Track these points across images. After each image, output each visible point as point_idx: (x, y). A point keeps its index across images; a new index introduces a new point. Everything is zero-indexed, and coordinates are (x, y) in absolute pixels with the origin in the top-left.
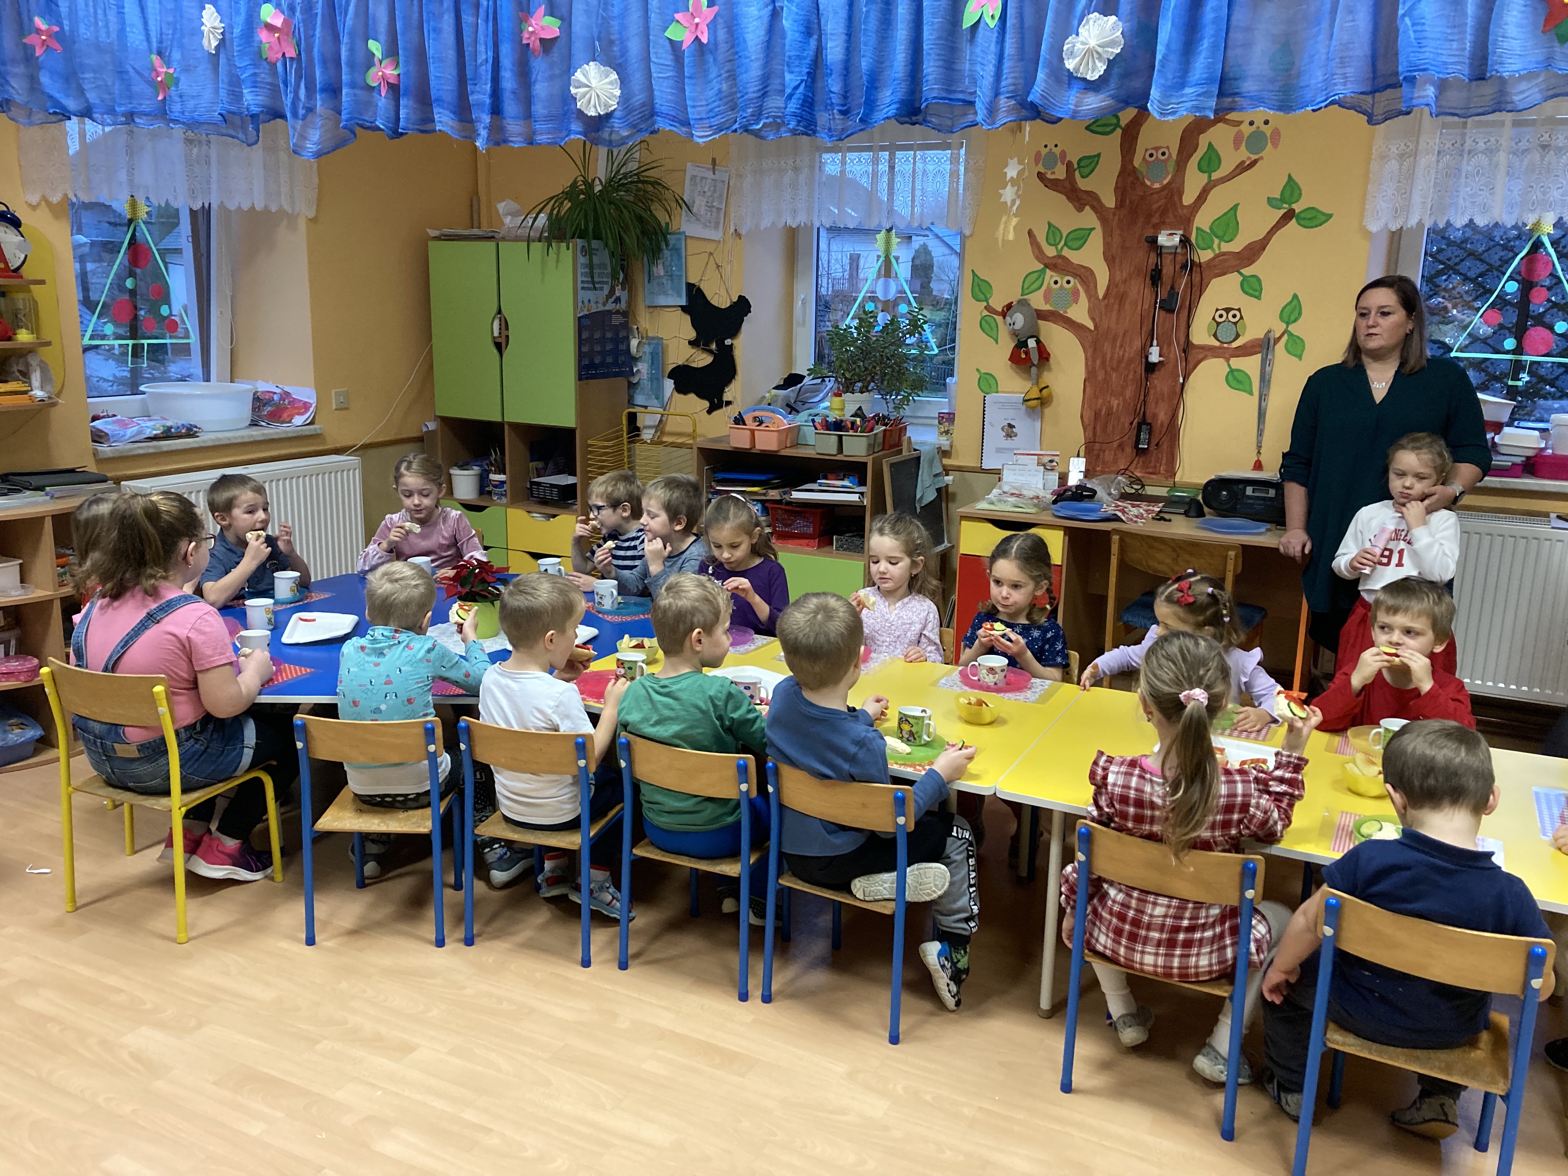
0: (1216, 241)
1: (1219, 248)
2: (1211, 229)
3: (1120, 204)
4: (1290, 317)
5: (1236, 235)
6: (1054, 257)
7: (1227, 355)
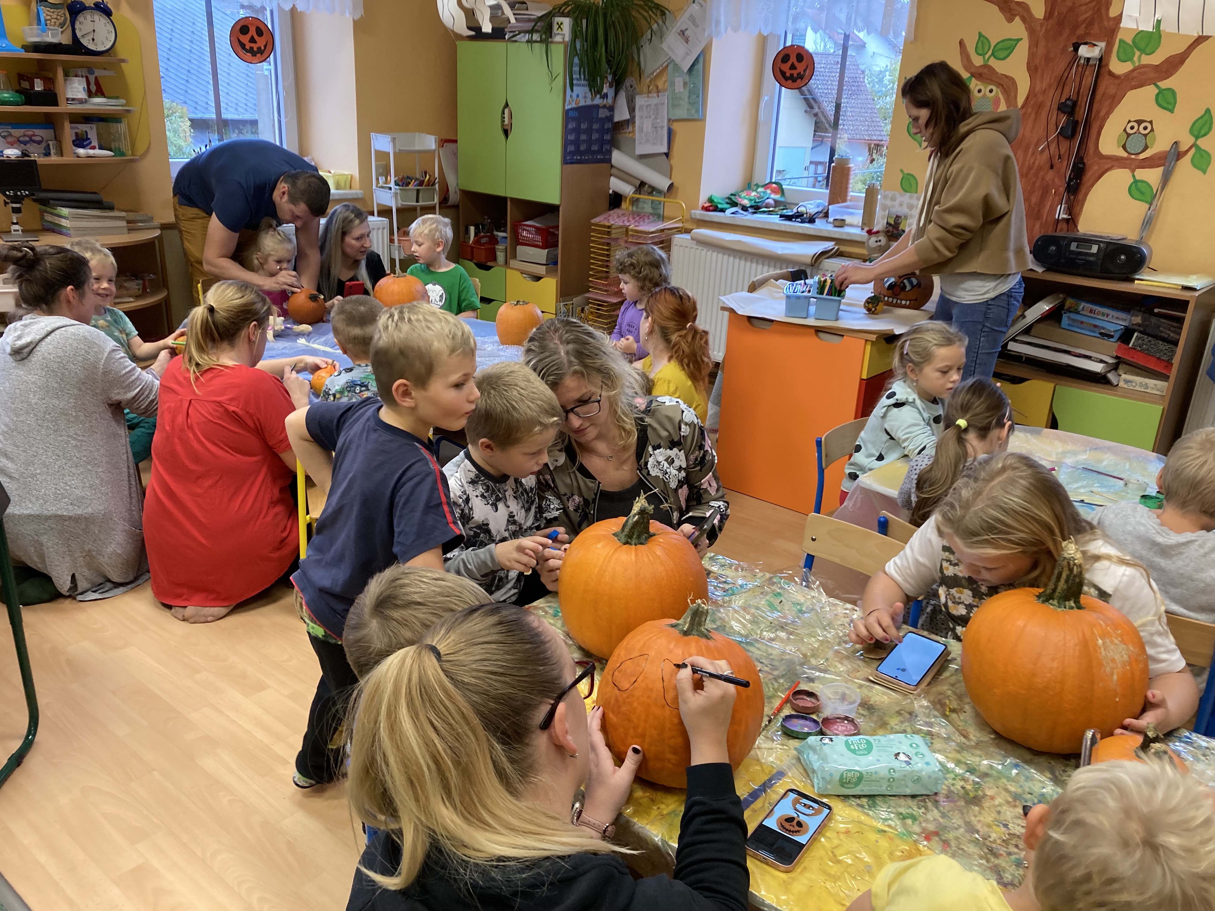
0: (1137, 53)
1: (1139, 60)
2: (1134, 41)
3: (1049, 15)
4: (1199, 132)
5: (1157, 48)
6: (981, 66)
7: (1133, 167)
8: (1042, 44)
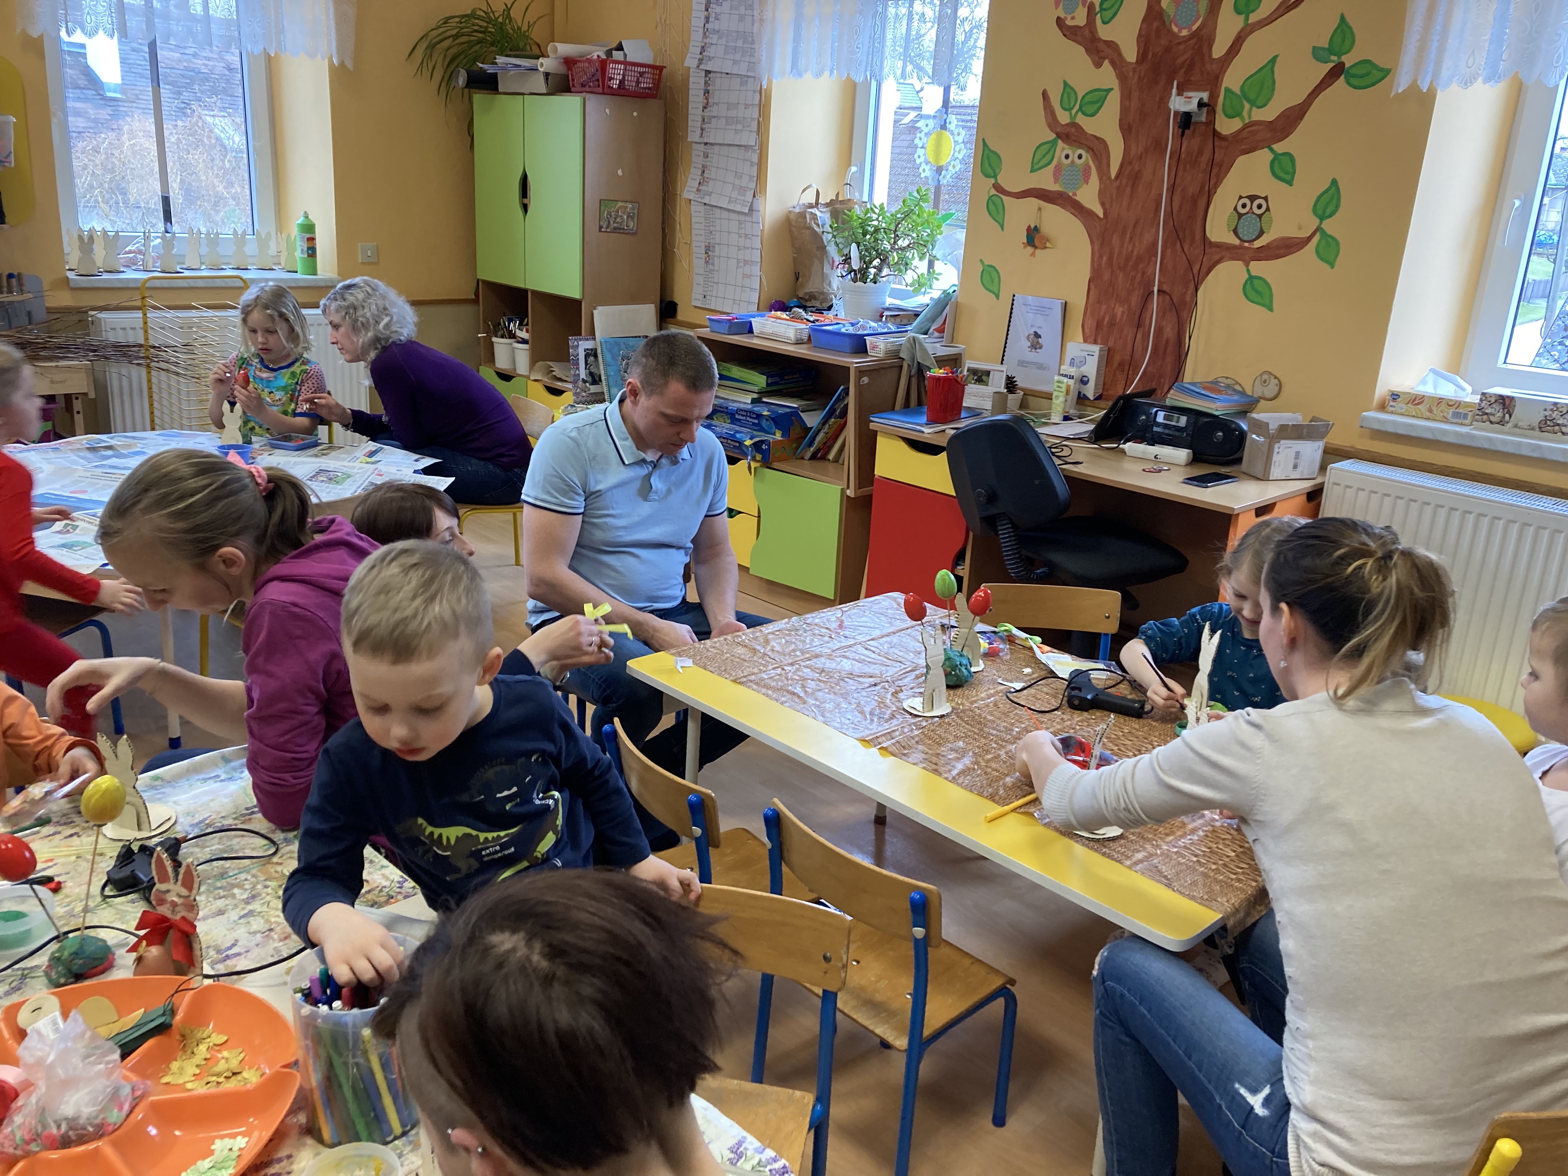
0: (1247, 106)
1: (1250, 117)
2: (1242, 88)
3: (1142, 57)
4: (1325, 210)
5: (1269, 100)
6: (1067, 125)
7: (1247, 257)
8: (1136, 94)
